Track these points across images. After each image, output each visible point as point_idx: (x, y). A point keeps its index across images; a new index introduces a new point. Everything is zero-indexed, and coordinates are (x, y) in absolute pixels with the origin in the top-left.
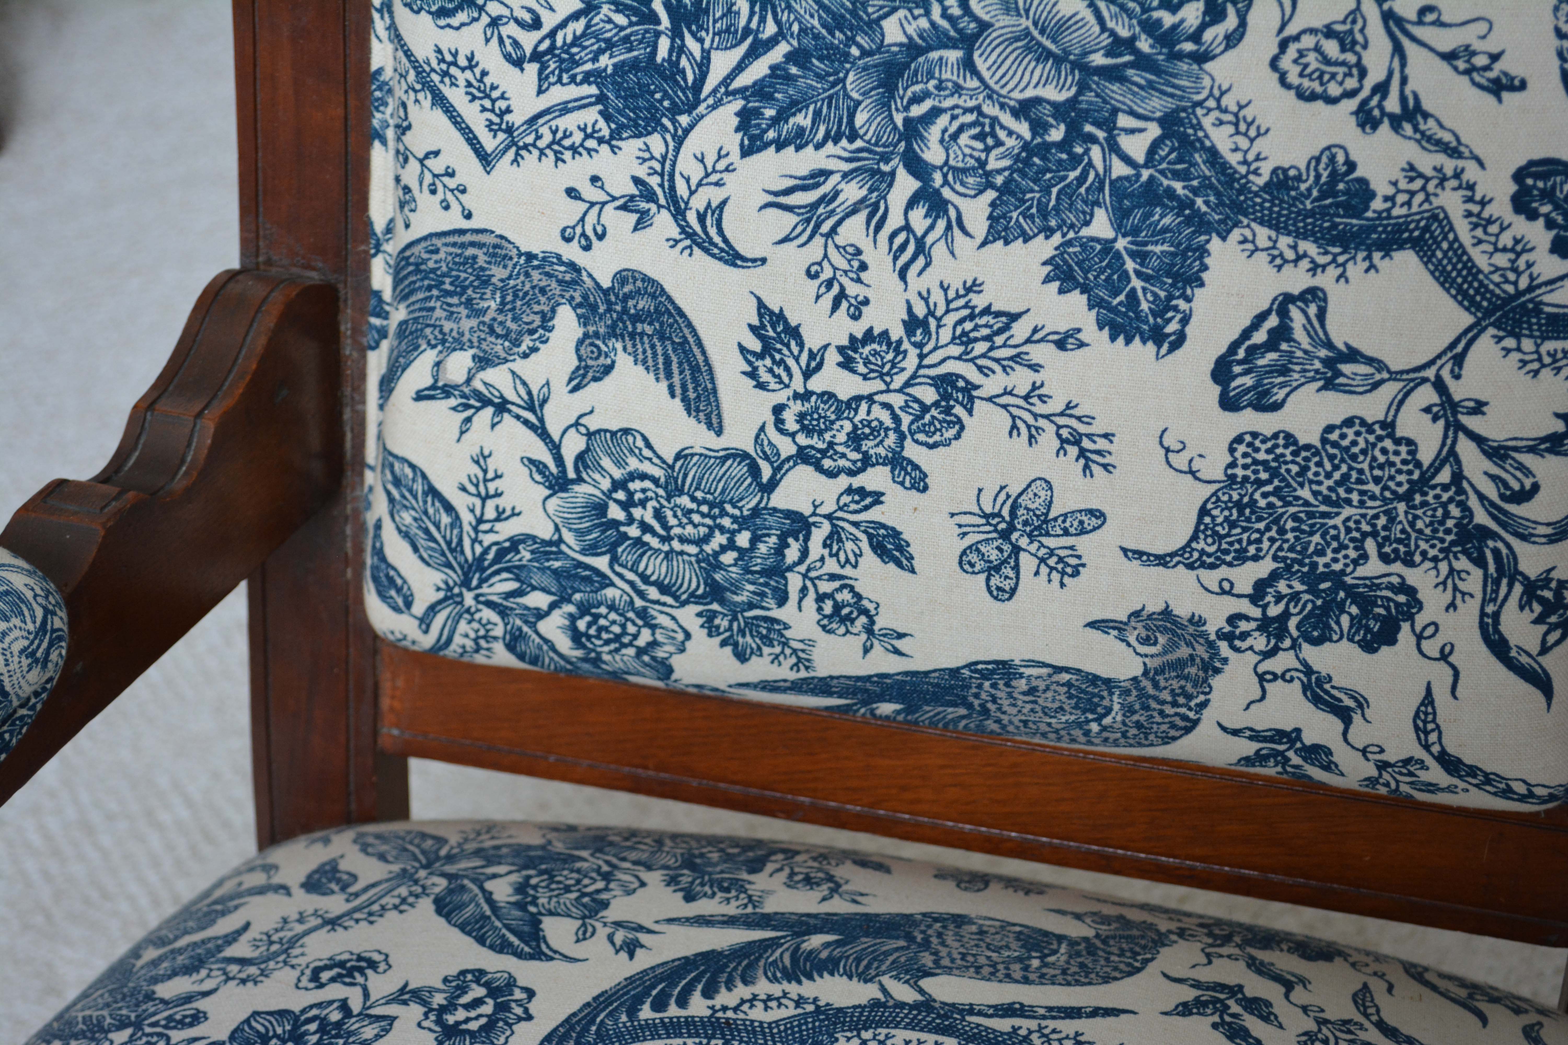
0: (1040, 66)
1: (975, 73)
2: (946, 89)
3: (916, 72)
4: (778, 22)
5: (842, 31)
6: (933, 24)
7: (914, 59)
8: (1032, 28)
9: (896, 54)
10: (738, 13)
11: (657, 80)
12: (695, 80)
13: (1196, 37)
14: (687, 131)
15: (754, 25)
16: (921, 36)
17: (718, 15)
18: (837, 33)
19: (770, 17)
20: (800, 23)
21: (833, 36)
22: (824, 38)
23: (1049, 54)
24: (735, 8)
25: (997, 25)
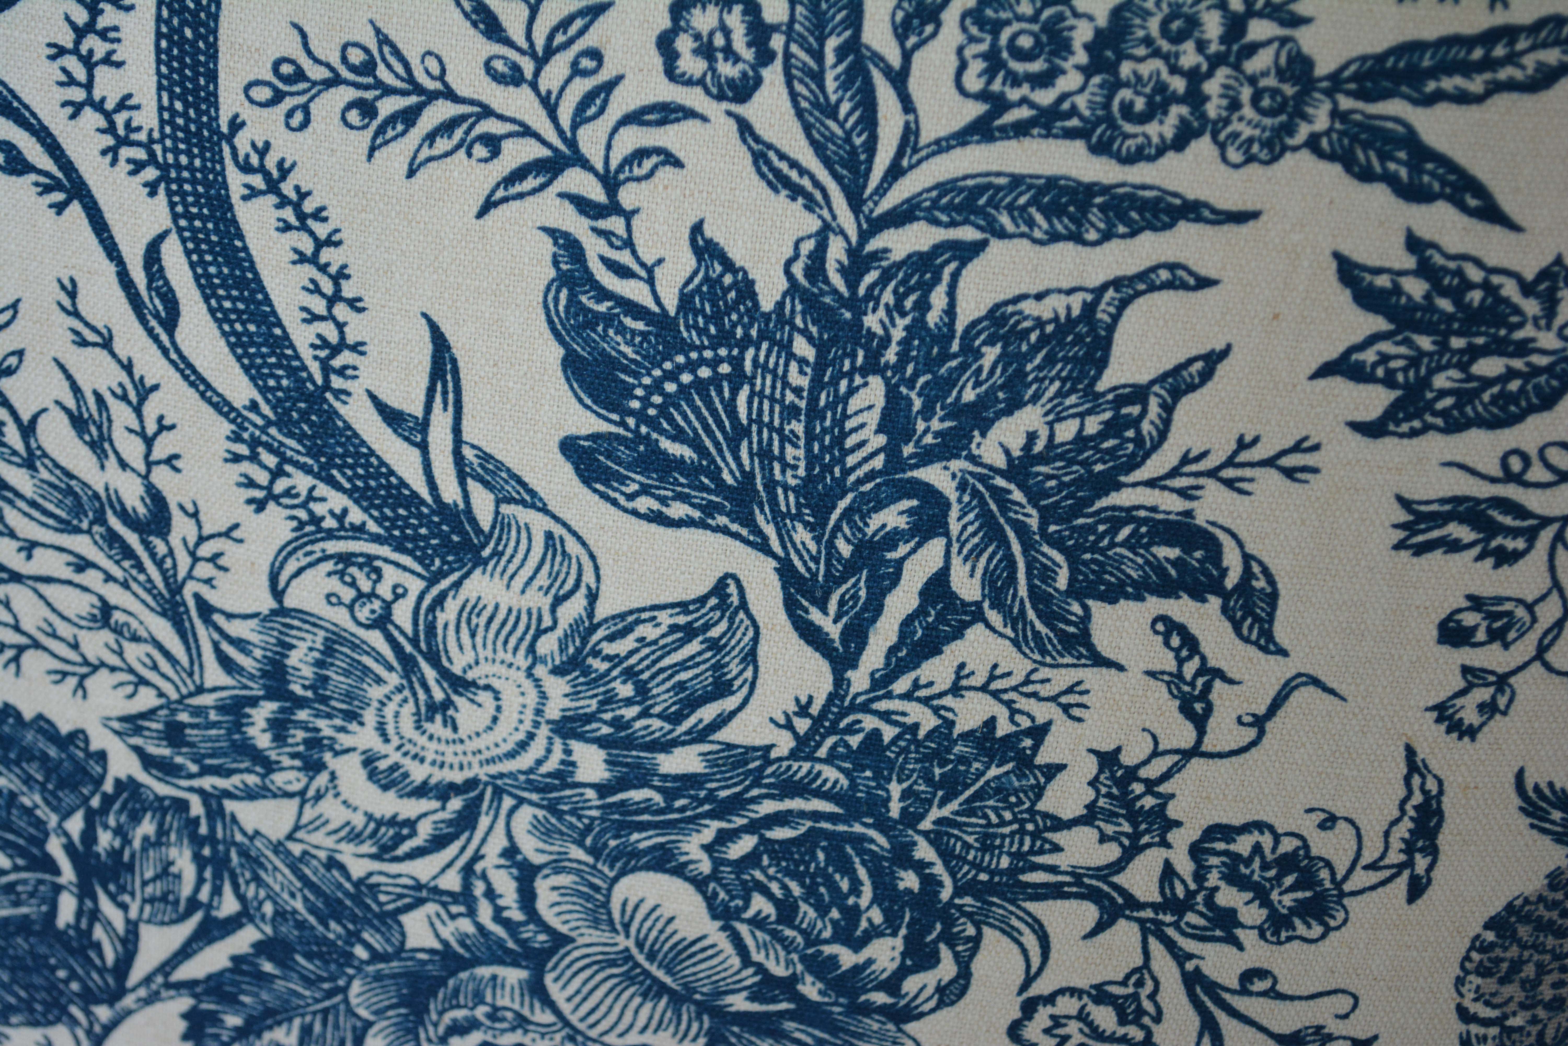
0: (649, 1006)
1: (549, 1003)
2: (503, 1020)
3: (456, 992)
4: (241, 897)
5: (339, 922)
6: (480, 928)
7: (453, 973)
8: (635, 951)
9: (424, 963)
10: (178, 877)
11: (62, 953)
12: (117, 961)
13: (892, 985)
14: (109, 1028)
15: (204, 895)
16: (462, 944)
17: (149, 874)
18: (333, 925)
19: (227, 889)
20: (275, 903)
21: (327, 927)
22: (313, 928)
23: (662, 989)
24: (174, 869)
25: (580, 941)
